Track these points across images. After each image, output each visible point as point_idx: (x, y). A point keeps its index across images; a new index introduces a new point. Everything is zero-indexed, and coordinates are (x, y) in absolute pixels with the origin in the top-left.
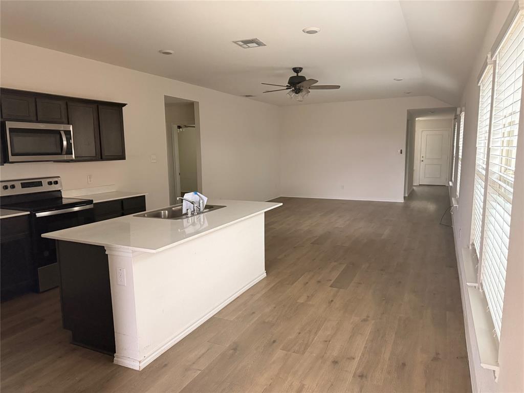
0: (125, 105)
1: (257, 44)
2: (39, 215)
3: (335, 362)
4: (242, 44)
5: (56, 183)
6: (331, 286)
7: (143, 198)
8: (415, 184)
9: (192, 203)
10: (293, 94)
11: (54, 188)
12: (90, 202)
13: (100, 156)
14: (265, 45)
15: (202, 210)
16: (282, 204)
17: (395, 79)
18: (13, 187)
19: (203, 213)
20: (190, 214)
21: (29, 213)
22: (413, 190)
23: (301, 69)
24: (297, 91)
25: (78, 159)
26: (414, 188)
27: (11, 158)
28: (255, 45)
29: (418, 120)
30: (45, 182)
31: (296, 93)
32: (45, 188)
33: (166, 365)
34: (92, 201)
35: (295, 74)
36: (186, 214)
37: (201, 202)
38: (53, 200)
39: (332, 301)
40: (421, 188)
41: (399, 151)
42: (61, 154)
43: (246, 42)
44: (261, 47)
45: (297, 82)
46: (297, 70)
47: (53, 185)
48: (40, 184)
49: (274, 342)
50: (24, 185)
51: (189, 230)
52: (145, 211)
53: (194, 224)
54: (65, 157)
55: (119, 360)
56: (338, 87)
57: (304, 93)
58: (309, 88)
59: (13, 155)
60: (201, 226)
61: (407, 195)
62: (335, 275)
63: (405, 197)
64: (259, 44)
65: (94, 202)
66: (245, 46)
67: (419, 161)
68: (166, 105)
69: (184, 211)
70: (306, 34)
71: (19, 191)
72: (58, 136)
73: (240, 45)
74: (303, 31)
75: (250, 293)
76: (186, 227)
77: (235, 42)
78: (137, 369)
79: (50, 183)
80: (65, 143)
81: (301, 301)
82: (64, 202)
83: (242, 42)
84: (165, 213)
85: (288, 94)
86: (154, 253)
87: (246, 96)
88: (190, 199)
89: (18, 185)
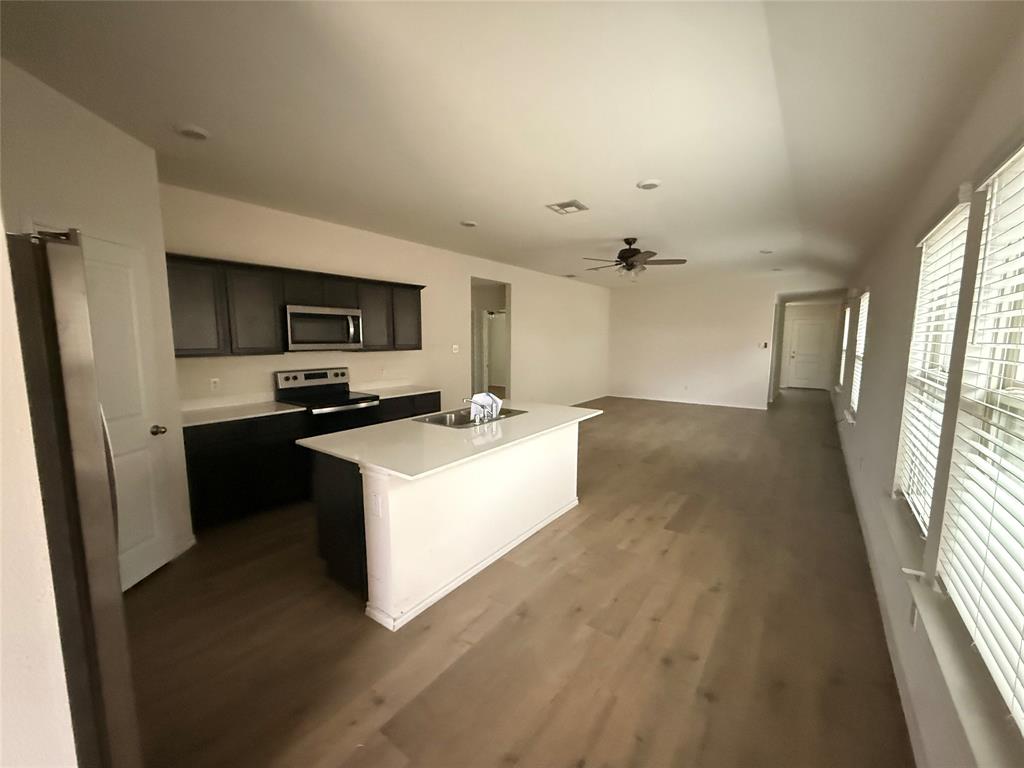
0: (423, 287)
1: (576, 207)
2: (316, 411)
3: (667, 661)
4: (557, 208)
5: (343, 374)
6: (667, 528)
7: (437, 395)
8: (782, 386)
9: (483, 407)
10: (625, 271)
11: (340, 380)
12: (376, 398)
13: (393, 345)
14: (587, 209)
15: (494, 416)
16: (601, 412)
17: (762, 252)
18: (295, 378)
19: (496, 419)
20: (478, 421)
21: (305, 409)
22: (780, 394)
23: (634, 240)
24: (630, 267)
25: (367, 348)
26: (781, 391)
27: (291, 347)
28: (574, 209)
29: (790, 306)
30: (330, 374)
31: (629, 270)
32: (331, 380)
33: (428, 628)
34: (378, 397)
35: (628, 247)
36: (474, 421)
37: (494, 405)
38: (339, 393)
39: (666, 551)
40: (790, 391)
41: (763, 344)
42: (347, 343)
43: (563, 206)
44: (582, 212)
45: (630, 257)
46: (629, 241)
47: (340, 377)
48: (324, 376)
49: (579, 610)
50: (308, 377)
51: (479, 441)
52: (440, 410)
53: (483, 434)
54: (353, 346)
55: (372, 611)
56: (684, 261)
57: (637, 270)
58: (645, 264)
59: (293, 342)
60: (493, 436)
61: (771, 401)
62: (673, 510)
63: (769, 403)
64: (580, 207)
65: (381, 398)
66: (562, 211)
67: (788, 358)
68: (473, 288)
69: (472, 418)
70: (642, 190)
71: (302, 382)
72: (345, 322)
73: (556, 211)
74: (638, 186)
75: (555, 527)
76: (475, 438)
77: (548, 206)
78: (391, 628)
79: (336, 375)
80: (352, 330)
81: (622, 547)
82: (352, 397)
83: (559, 205)
84: (451, 417)
85: (618, 273)
86: (409, 481)
87: (569, 276)
88: (480, 402)
89: (301, 376)
